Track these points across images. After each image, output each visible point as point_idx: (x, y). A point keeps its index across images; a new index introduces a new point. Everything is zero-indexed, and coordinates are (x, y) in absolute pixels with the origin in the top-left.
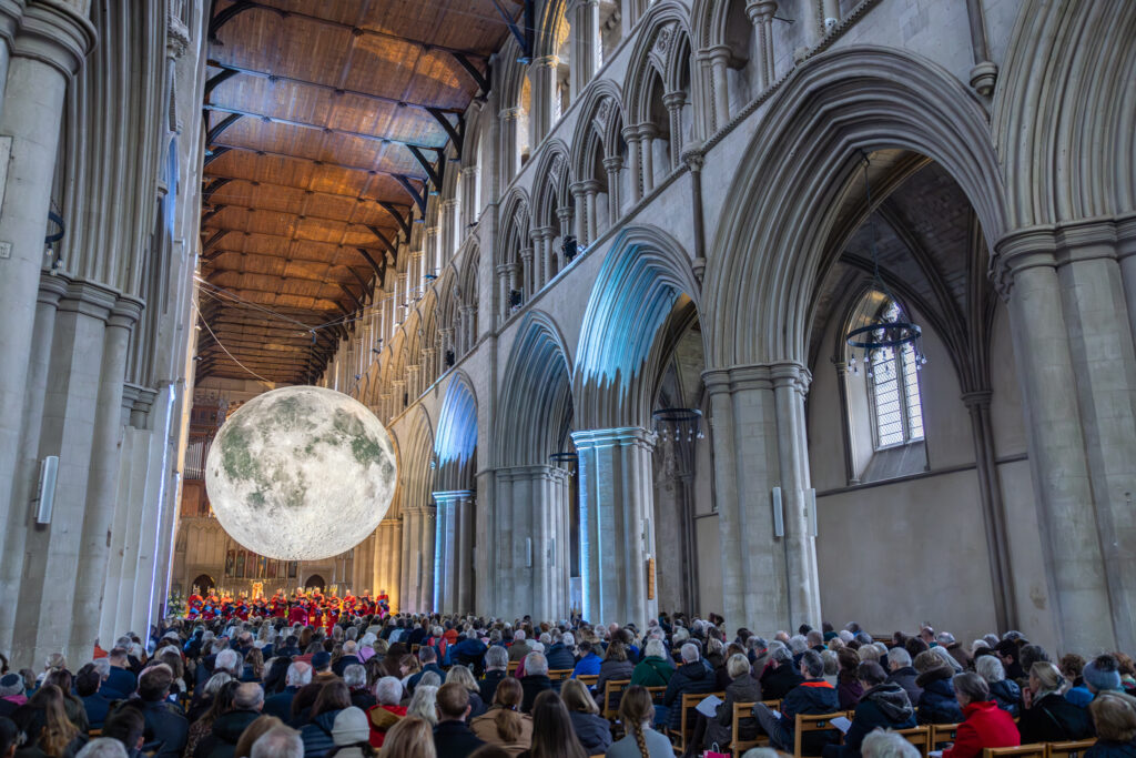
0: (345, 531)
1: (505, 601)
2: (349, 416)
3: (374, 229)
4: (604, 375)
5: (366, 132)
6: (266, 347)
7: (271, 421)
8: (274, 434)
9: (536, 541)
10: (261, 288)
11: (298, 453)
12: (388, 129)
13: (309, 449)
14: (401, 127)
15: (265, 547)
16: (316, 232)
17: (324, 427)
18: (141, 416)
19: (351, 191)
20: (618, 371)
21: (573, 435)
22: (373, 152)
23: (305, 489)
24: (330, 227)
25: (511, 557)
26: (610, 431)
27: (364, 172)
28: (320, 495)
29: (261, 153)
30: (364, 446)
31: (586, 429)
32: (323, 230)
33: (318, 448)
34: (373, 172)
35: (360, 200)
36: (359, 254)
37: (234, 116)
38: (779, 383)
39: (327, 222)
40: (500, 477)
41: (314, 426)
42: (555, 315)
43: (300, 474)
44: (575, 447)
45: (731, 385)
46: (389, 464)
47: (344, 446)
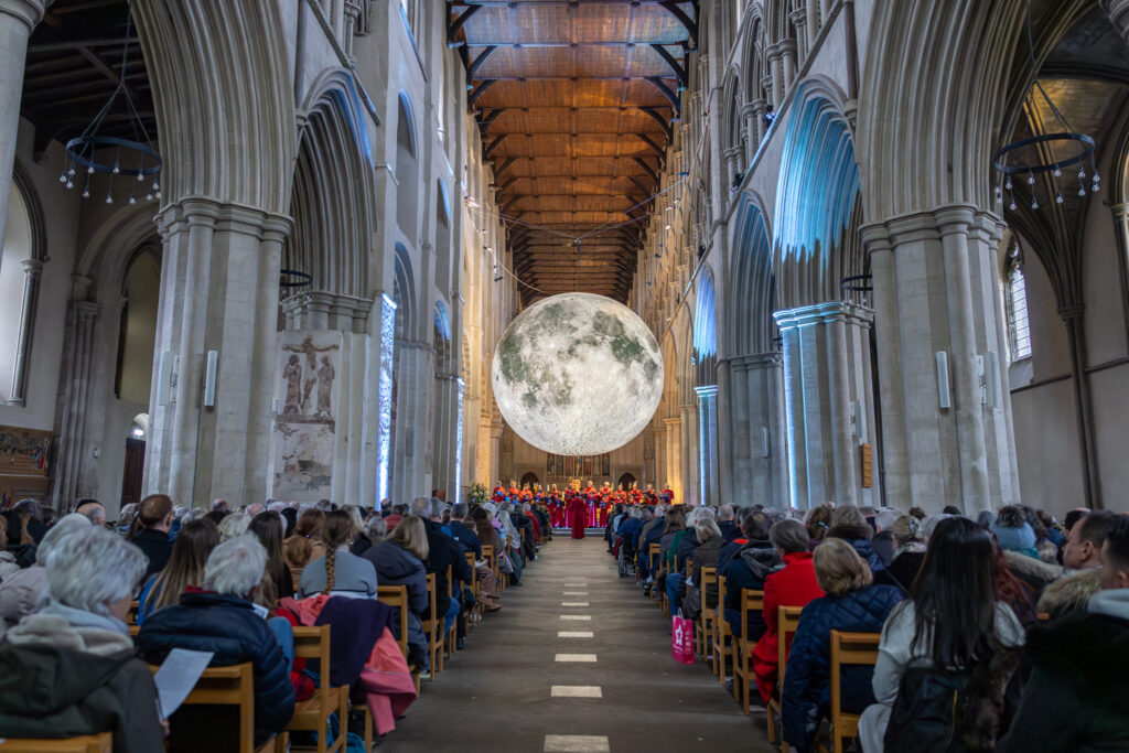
0: (613, 427)
1: (745, 492)
2: (608, 318)
3: (643, 136)
4: (803, 248)
5: (609, 40)
6: (577, 264)
7: (538, 327)
8: (540, 338)
9: (772, 430)
10: (558, 208)
11: (561, 355)
12: (629, 33)
13: (571, 351)
14: (641, 27)
15: (544, 443)
16: (590, 147)
17: (585, 329)
18: (361, 322)
19: (612, 101)
20: (817, 243)
21: (775, 315)
22: (622, 58)
23: (569, 388)
24: (601, 140)
25: (749, 446)
26: (811, 308)
27: (619, 80)
28: (584, 393)
29: (522, 79)
30: (624, 346)
31: (787, 308)
32: (597, 145)
33: (580, 349)
34: (627, 79)
35: (623, 109)
36: (636, 163)
37: (490, 49)
38: (946, 231)
39: (599, 136)
40: (735, 366)
41: (575, 329)
42: (761, 192)
43: (564, 374)
44: (779, 327)
45: (890, 239)
46: (652, 362)
47: (604, 346)
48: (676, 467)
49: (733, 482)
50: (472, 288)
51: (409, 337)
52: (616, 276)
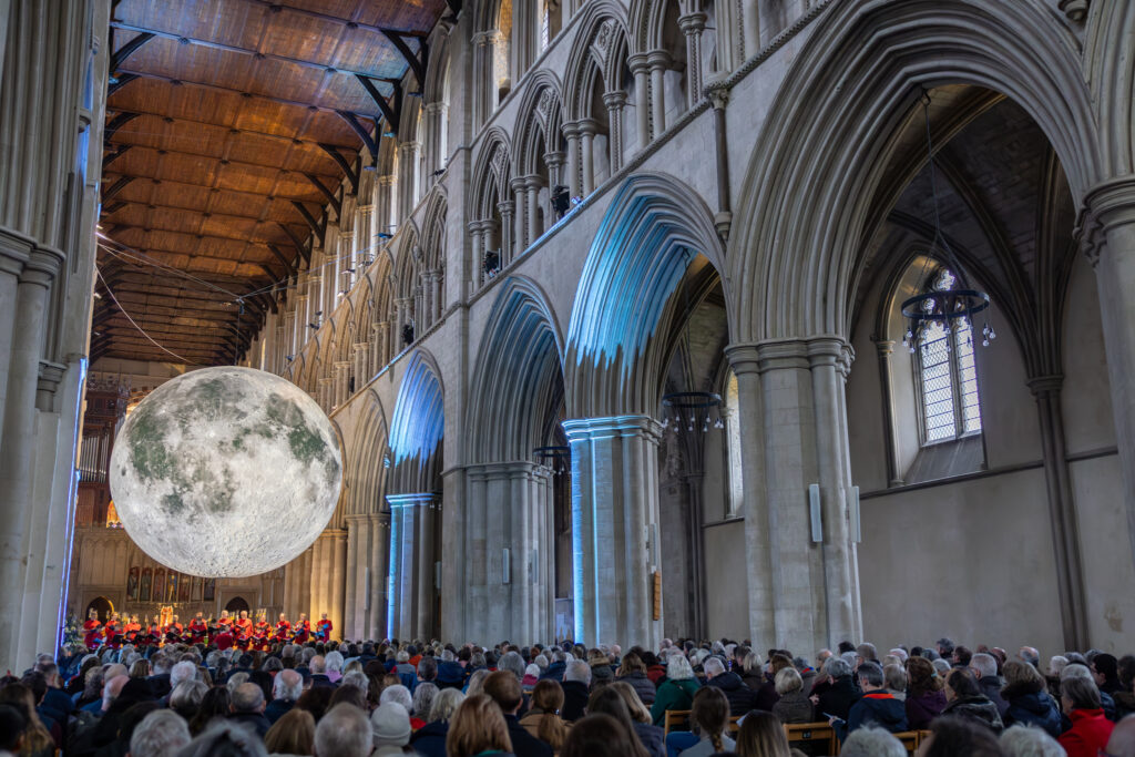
0: (281, 541)
2: (285, 403)
3: (313, 178)
4: (603, 353)
5: (307, 59)
6: (175, 321)
7: (191, 408)
8: (194, 423)
9: (515, 552)
10: (172, 249)
11: (223, 447)
12: (333, 56)
13: (237, 443)
14: (350, 52)
15: (182, 561)
16: (242, 181)
17: (256, 416)
18: (49, 396)
19: (286, 131)
20: (619, 349)
21: (565, 424)
22: (315, 83)
23: (232, 490)
24: (257, 174)
25: (485, 572)
26: (609, 419)
27: (303, 108)
28: (251, 497)
29: (176, 82)
30: (304, 439)
31: (580, 417)
32: (250, 178)
33: (248, 441)
34: (314, 108)
35: (297, 142)
36: (293, 207)
37: (145, 36)
38: (818, 361)
39: (255, 168)
40: (472, 475)
41: (243, 415)
42: (542, 281)
43: (226, 472)
44: (566, 439)
45: (759, 363)
46: (334, 461)
47: (280, 438)
49: (463, 613)
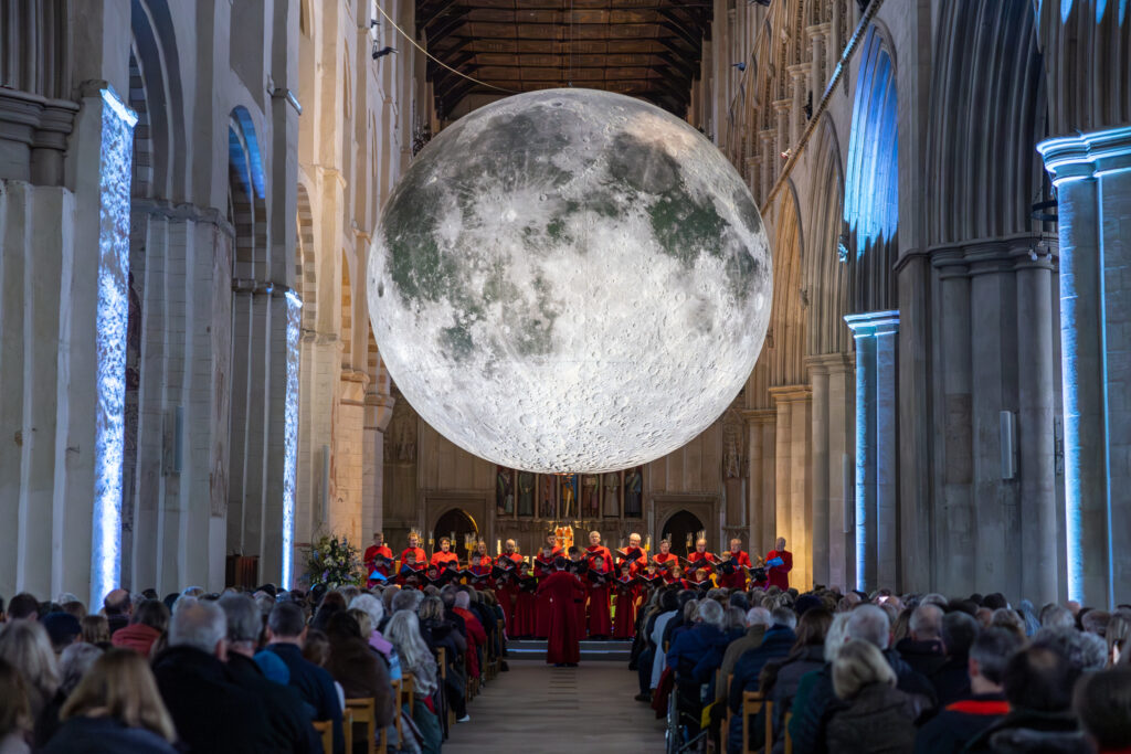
0: (651, 406)
1: (957, 560)
2: (645, 150)
8: (482, 197)
9: (1025, 417)
11: (531, 238)
13: (555, 229)
17: (587, 177)
18: (51, 159)
21: (1043, 148)
23: (551, 316)
25: (972, 456)
28: (585, 325)
30: (681, 216)
31: (1072, 131)
33: (575, 224)
40: (940, 268)
41: (564, 176)
43: (539, 283)
44: (1047, 177)
46: (745, 254)
47: (632, 217)
48: (797, 498)
49: (931, 538)
50: (319, 75)
51: (169, 194)
52: (663, 48)
